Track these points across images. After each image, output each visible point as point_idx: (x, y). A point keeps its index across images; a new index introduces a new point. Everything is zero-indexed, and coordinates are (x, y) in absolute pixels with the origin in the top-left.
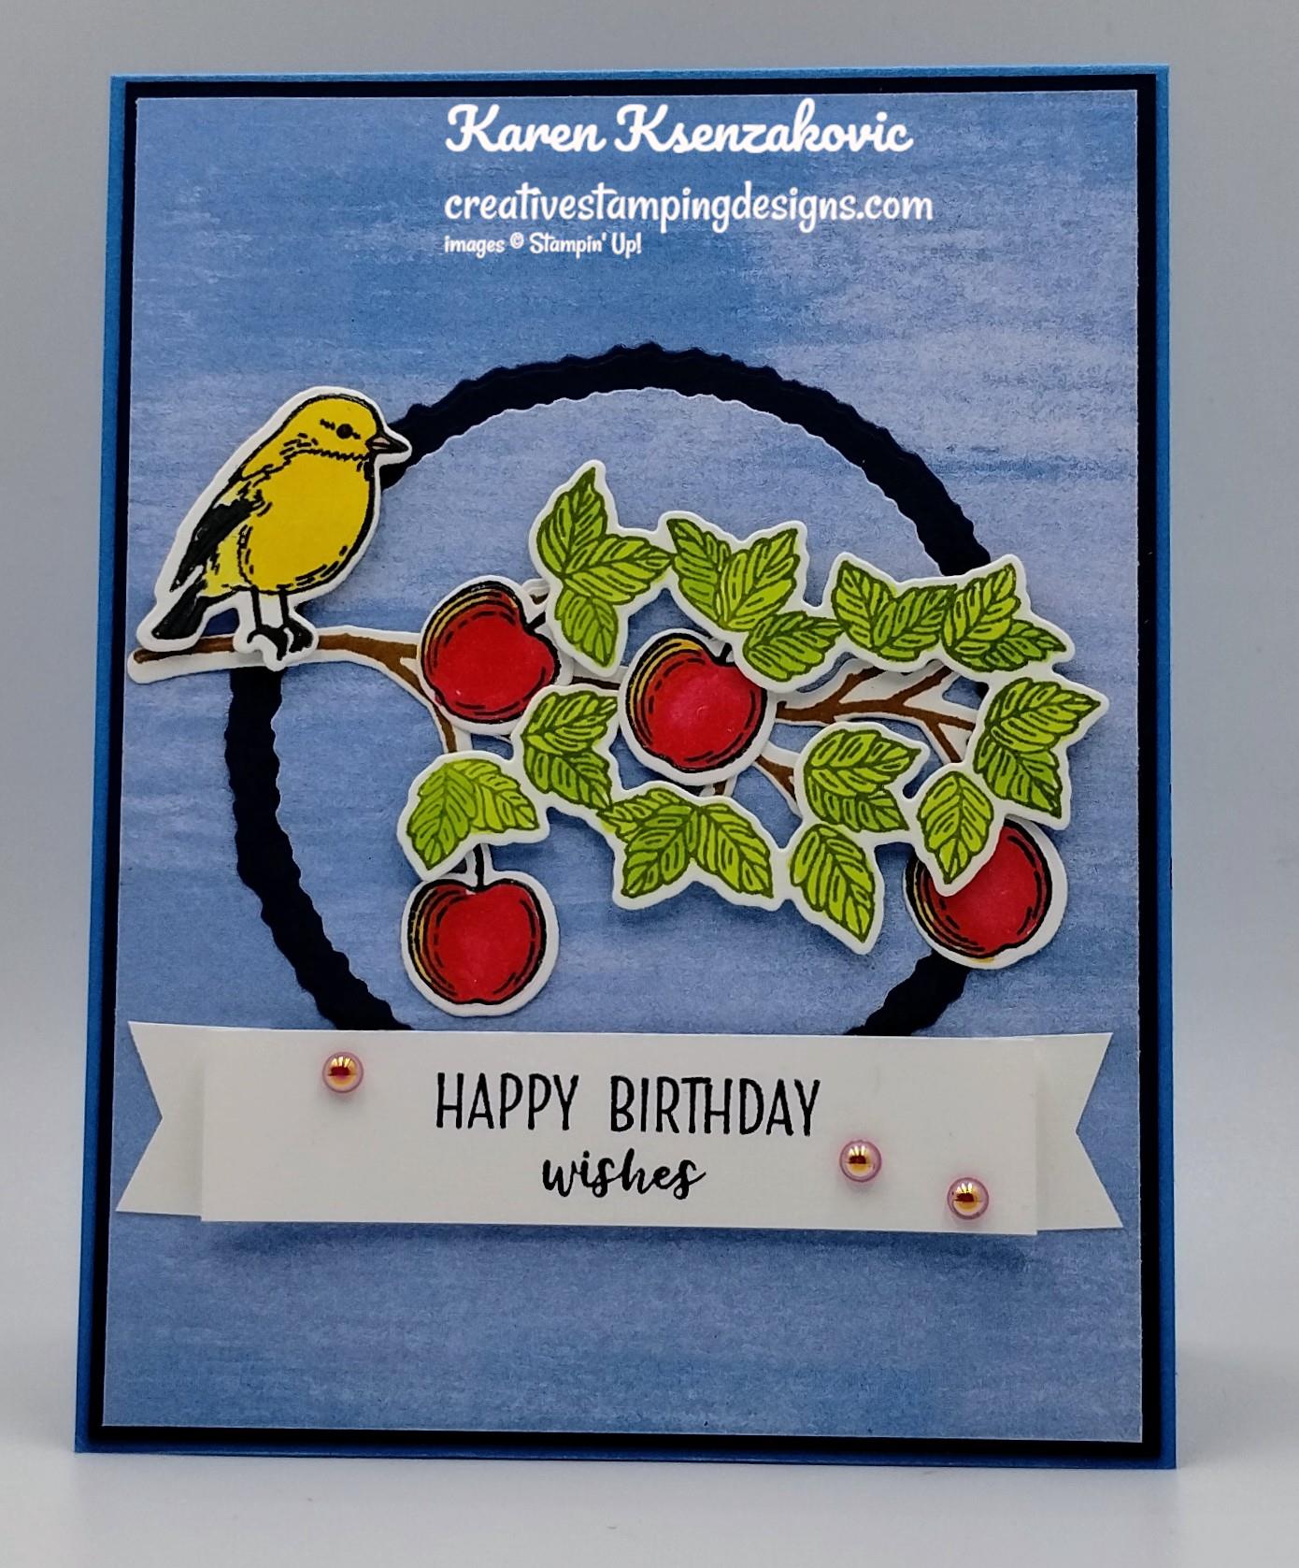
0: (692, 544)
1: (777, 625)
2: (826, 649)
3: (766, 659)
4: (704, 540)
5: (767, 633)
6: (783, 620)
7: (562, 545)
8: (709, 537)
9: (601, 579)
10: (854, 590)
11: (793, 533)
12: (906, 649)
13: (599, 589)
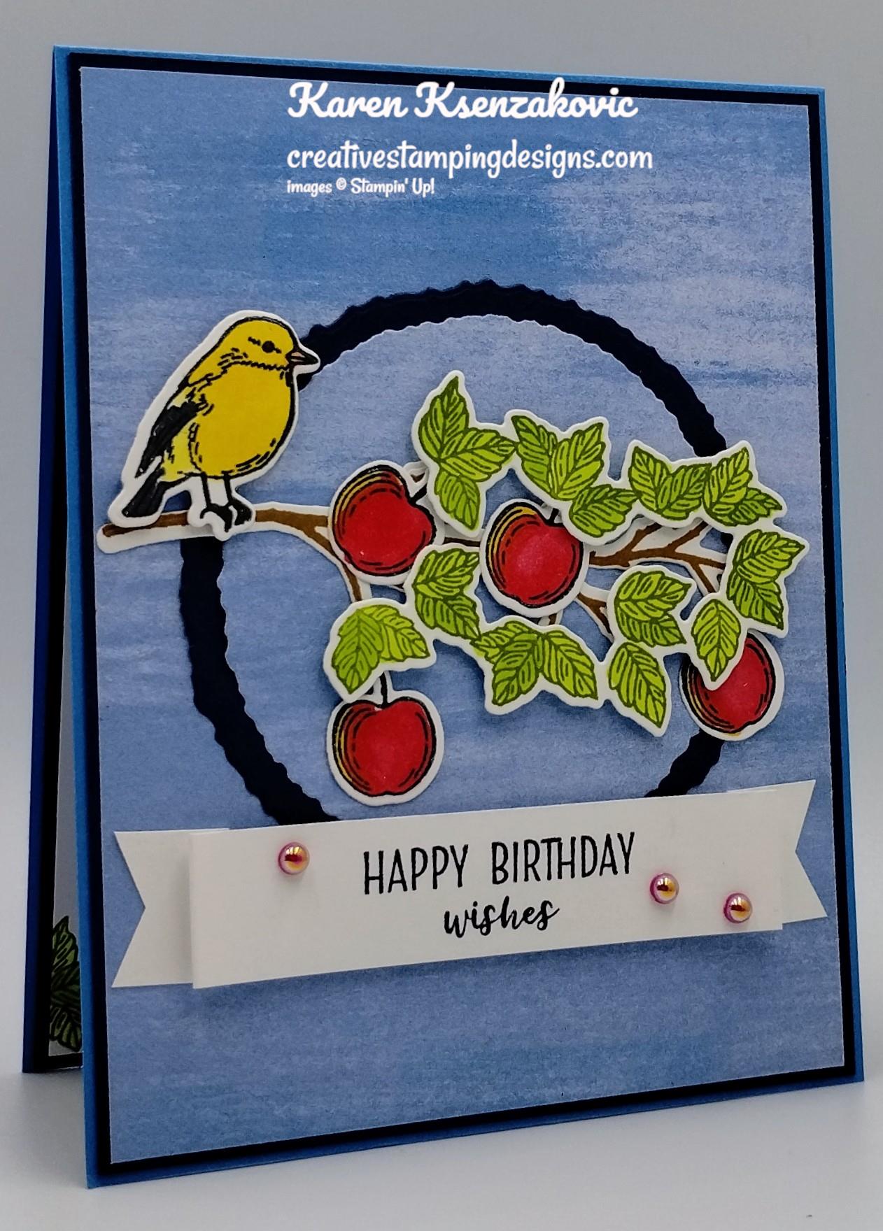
0: (530, 435)
1: (592, 496)
2: (626, 512)
3: (585, 521)
4: (538, 431)
5: (585, 501)
6: (595, 492)
7: (437, 436)
8: (541, 429)
9: (467, 463)
10: (643, 468)
11: (600, 425)
12: (680, 511)
13: (465, 470)
